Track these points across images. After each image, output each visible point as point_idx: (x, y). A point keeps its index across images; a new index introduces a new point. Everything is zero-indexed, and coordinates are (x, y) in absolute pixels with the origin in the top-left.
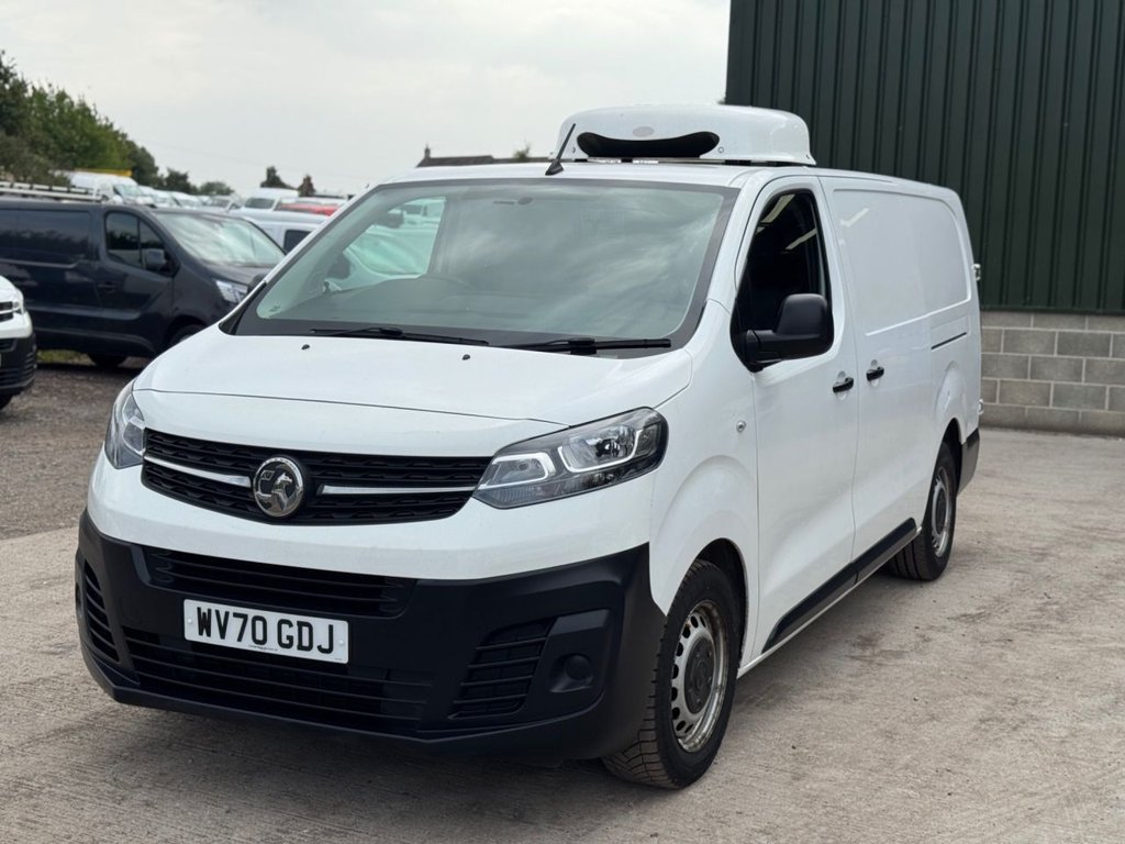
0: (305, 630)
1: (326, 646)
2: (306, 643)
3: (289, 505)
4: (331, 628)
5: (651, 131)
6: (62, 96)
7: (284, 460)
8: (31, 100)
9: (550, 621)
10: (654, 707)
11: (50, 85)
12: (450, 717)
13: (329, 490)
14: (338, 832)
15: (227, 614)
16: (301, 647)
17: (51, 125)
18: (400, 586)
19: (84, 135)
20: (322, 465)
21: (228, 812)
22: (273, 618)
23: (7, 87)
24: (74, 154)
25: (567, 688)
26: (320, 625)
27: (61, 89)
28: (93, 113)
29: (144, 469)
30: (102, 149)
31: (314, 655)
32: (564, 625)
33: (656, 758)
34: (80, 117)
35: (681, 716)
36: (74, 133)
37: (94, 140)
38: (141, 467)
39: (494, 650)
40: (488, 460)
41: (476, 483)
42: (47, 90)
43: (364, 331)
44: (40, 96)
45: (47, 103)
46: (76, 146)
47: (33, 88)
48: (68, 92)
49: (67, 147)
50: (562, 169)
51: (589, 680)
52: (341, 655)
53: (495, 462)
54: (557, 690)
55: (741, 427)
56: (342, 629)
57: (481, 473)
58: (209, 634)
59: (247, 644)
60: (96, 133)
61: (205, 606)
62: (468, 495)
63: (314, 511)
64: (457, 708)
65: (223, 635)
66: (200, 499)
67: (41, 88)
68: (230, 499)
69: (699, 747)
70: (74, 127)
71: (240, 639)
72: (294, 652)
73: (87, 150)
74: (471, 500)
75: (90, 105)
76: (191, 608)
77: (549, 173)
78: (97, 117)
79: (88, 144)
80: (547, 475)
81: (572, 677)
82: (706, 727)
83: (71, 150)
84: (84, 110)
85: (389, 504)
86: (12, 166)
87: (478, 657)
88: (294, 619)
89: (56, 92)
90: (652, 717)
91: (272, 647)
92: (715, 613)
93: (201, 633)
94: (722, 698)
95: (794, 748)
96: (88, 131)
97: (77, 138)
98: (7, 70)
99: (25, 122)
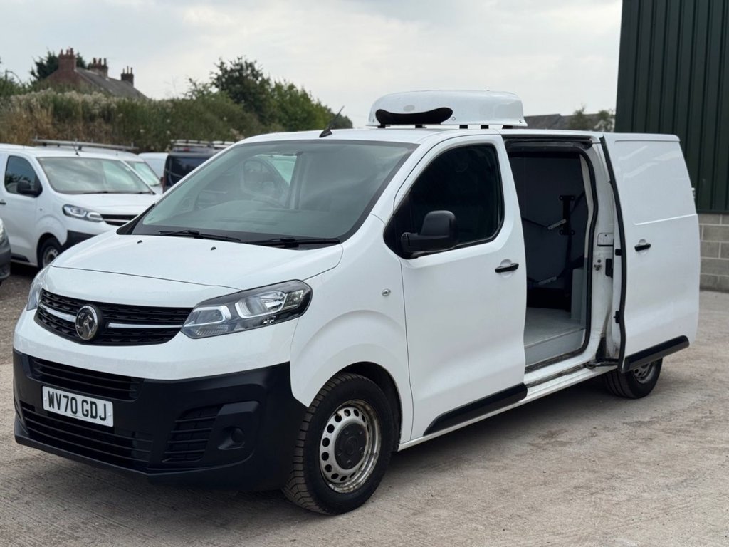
0: (94, 406)
1: (103, 416)
2: (94, 414)
3: (91, 333)
4: (105, 405)
5: (413, 108)
6: (292, 87)
7: (89, 307)
8: (273, 90)
9: (220, 406)
10: (302, 463)
11: (285, 80)
12: (163, 461)
13: (112, 325)
14: (114, 526)
15: (60, 395)
16: (92, 417)
17: (285, 105)
18: (138, 382)
19: (304, 110)
20: (110, 311)
21: (65, 510)
22: (80, 398)
23: (258, 82)
24: (297, 122)
25: (230, 447)
26: (100, 403)
27: (291, 82)
28: (309, 97)
29: (37, 311)
30: (314, 119)
31: (98, 421)
32: (227, 410)
33: (307, 495)
34: (302, 99)
35: (333, 470)
36: (298, 109)
37: (309, 113)
38: (36, 310)
39: (187, 422)
40: (190, 310)
41: (182, 323)
42: (283, 83)
43: (181, 232)
44: (279, 87)
45: (283, 91)
46: (298, 117)
47: (275, 83)
48: (295, 84)
49: (294, 118)
50: (331, 133)
51: (244, 443)
52: (109, 422)
53: (194, 311)
54: (222, 447)
55: (386, 293)
56: (110, 405)
57: (186, 317)
58: (53, 407)
59: (69, 414)
60: (311, 109)
61: (52, 390)
62: (178, 330)
63: (104, 337)
64: (169, 456)
65: (59, 408)
66: (56, 329)
67: (280, 83)
68: (68, 329)
69: (352, 490)
70: (298, 105)
71: (66, 411)
72: (89, 419)
73: (305, 119)
74: (180, 332)
75: (307, 91)
76: (46, 391)
77: (321, 136)
78: (312, 99)
79: (306, 115)
80: (224, 319)
81: (234, 440)
82: (362, 478)
83: (296, 119)
84: (305, 95)
85: (138, 334)
86: (244, 131)
87: (178, 426)
88: (89, 399)
89: (288, 85)
90: (302, 469)
91: (80, 416)
92: (368, 409)
93: (50, 406)
94: (376, 461)
95: (432, 496)
96: (306, 107)
97: (300, 112)
98: (257, 72)
99: (267, 104)
